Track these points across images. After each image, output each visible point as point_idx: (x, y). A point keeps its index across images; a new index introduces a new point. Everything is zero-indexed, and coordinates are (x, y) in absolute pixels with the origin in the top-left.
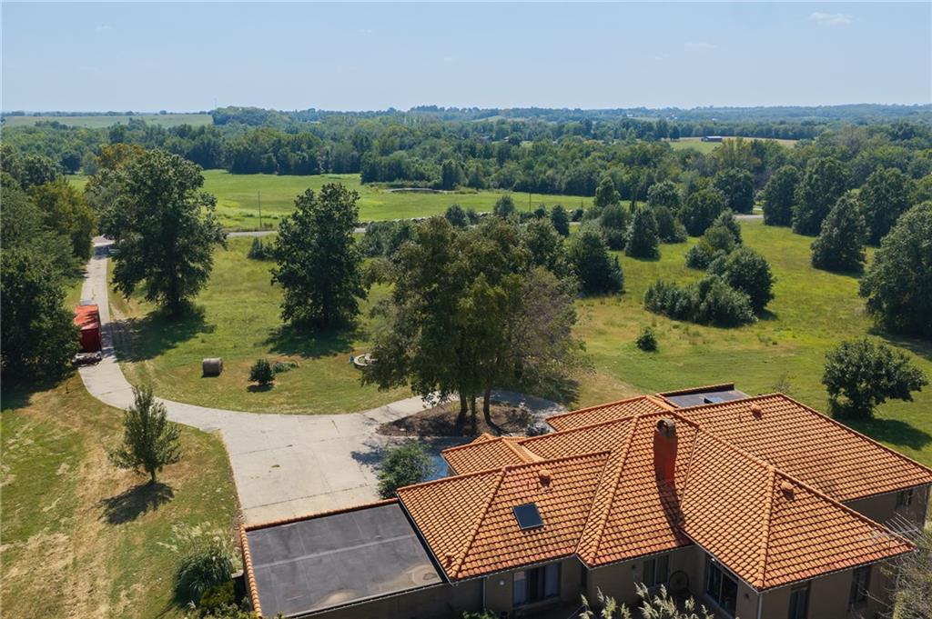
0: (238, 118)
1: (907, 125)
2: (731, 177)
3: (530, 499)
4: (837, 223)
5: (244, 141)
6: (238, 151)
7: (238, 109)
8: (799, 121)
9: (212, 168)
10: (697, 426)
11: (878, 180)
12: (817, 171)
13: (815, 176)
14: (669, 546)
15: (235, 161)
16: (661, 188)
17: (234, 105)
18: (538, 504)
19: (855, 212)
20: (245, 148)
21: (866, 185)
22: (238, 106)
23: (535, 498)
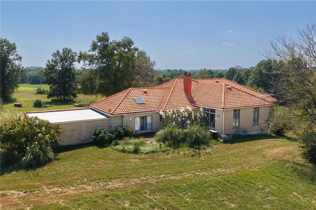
0: (34, 70)
5: (36, 73)
6: (34, 77)
7: (34, 67)
9: (24, 83)
10: (198, 82)
11: (247, 72)
13: (229, 73)
15: (33, 80)
17: (33, 66)
19: (242, 76)
20: (36, 75)
22: (34, 66)
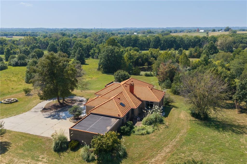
1: (63, 33)
2: (35, 46)
3: (120, 102)
4: (79, 54)
8: (30, 32)
12: (62, 43)
14: (140, 103)
16: (24, 49)
18: (122, 102)
21: (74, 46)
23: (121, 102)
